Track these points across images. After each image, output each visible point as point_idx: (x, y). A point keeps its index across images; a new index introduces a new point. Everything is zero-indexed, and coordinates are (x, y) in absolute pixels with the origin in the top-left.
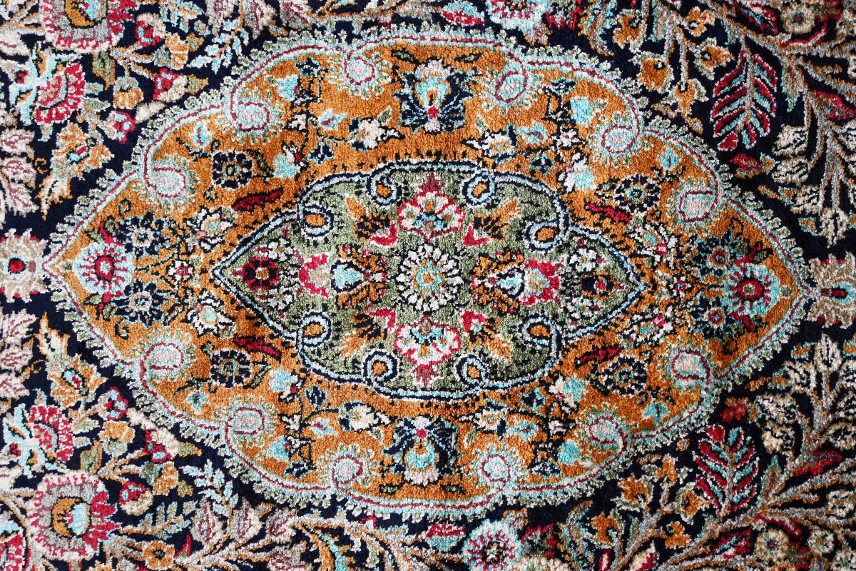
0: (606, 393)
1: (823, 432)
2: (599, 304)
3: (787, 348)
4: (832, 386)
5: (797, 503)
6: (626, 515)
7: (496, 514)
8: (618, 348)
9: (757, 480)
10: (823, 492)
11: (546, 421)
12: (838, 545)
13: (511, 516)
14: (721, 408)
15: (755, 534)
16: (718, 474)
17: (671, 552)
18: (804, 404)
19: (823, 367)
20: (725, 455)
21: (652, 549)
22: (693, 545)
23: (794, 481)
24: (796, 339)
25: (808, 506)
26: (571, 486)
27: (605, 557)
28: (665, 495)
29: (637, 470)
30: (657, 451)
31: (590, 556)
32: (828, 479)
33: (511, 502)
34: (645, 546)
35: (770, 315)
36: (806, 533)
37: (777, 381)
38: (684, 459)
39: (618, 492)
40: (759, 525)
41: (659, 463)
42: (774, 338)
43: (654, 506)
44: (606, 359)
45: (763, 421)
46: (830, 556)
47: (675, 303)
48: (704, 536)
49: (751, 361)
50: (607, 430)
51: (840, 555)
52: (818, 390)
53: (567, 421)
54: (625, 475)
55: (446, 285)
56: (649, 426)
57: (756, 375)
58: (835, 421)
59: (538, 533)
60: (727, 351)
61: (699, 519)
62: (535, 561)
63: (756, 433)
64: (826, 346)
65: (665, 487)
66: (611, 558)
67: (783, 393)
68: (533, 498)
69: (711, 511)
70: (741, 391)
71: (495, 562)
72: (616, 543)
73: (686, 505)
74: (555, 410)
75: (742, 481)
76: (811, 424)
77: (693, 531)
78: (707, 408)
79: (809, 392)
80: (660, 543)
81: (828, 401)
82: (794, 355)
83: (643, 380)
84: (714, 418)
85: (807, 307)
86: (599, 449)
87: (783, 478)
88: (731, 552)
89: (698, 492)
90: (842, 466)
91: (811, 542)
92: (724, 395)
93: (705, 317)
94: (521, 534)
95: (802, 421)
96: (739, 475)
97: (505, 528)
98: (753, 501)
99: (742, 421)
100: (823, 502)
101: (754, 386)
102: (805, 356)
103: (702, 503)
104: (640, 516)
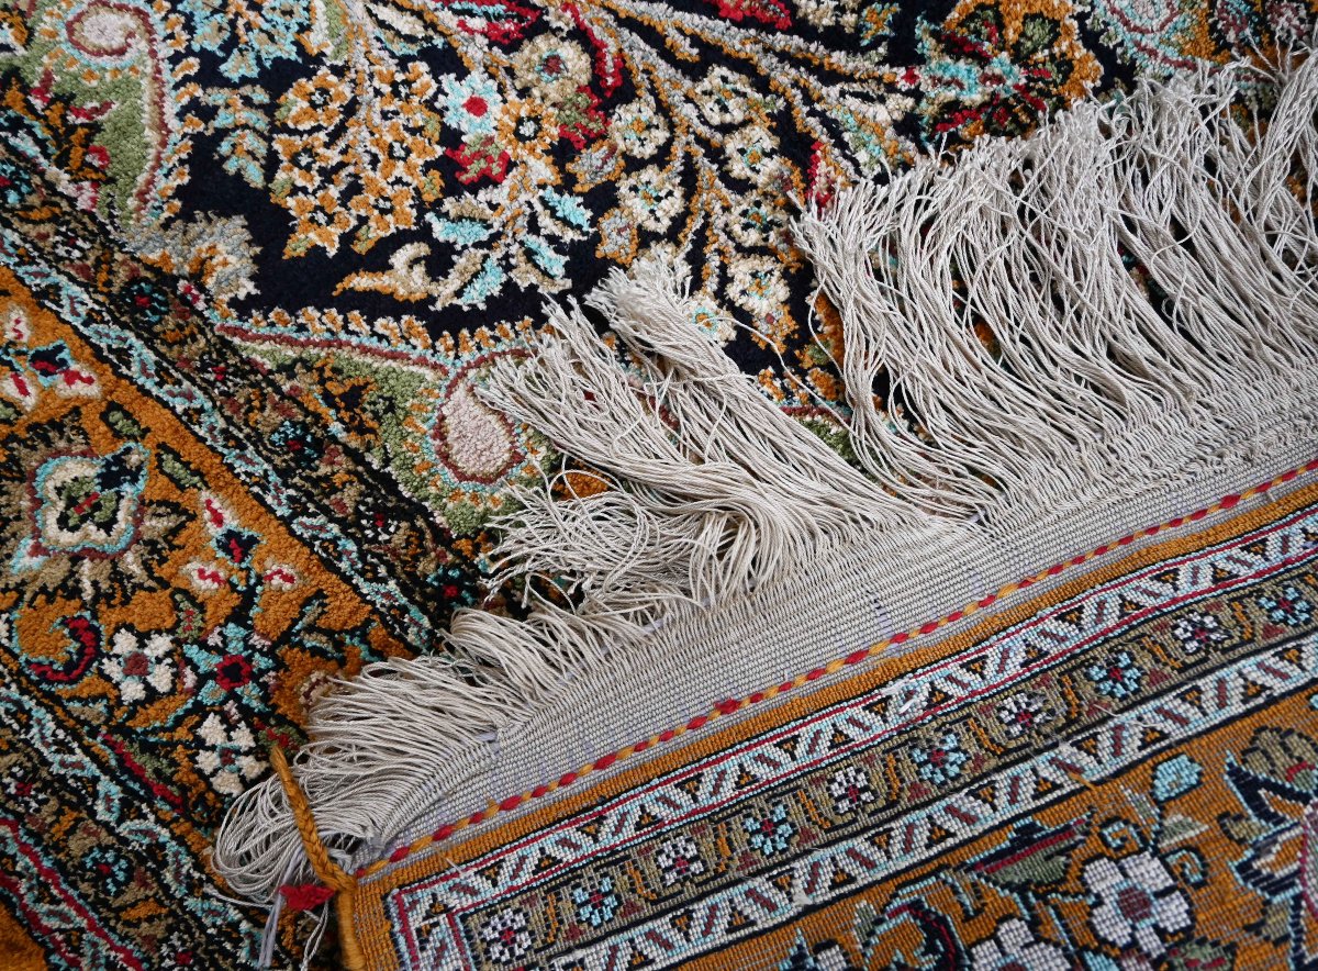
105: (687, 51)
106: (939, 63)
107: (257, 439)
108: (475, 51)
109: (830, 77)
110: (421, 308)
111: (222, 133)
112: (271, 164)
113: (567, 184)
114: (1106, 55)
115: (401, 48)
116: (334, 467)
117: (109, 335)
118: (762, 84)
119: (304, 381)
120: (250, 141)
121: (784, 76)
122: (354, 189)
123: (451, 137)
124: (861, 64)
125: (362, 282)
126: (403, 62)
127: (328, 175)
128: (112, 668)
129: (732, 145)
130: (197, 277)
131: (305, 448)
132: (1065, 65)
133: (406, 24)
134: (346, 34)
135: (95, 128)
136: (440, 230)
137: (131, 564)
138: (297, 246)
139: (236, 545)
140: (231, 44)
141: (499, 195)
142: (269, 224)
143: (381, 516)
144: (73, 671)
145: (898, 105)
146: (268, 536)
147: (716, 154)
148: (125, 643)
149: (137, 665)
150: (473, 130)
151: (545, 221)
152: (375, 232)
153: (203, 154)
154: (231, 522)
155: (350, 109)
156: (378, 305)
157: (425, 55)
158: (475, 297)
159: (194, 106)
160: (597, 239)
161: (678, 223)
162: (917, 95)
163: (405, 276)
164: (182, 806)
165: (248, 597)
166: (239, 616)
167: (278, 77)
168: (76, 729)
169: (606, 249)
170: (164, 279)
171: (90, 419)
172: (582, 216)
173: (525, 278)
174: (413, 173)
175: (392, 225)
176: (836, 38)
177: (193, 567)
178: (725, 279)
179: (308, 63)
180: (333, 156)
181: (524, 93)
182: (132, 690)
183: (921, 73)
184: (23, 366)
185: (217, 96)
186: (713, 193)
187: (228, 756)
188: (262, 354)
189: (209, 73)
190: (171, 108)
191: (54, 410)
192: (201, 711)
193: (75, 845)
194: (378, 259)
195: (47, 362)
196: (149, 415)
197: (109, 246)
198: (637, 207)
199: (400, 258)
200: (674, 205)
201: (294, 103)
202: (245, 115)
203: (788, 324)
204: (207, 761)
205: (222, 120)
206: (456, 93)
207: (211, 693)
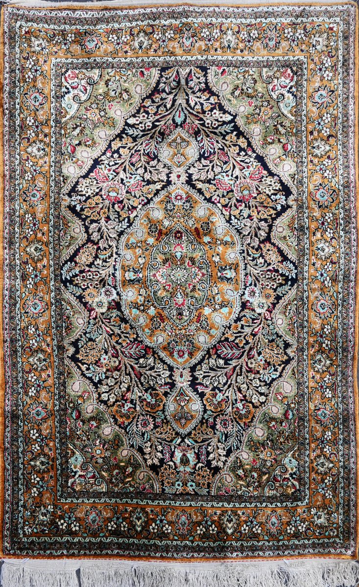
0: (151, 320)
1: (145, 374)
2: (175, 317)
3: (166, 363)
4: (157, 375)
5: (126, 368)
6: (120, 326)
7: (118, 294)
8: (163, 322)
9: (131, 358)
10: (129, 374)
11: (143, 305)
12: (116, 379)
13: (118, 297)
14: (149, 348)
15: (117, 358)
16: (132, 348)
17: (111, 337)
18: (152, 368)
19: (162, 373)
20: (137, 349)
21: (111, 332)
22: (113, 342)
23: (132, 367)
24: (169, 366)
25: (126, 371)
26: (126, 312)
27: (108, 321)
28: (126, 335)
29: (132, 328)
30: (137, 333)
31: (109, 317)
32: (133, 376)
33: (122, 298)
34: (112, 331)
35: (174, 359)
36: (118, 370)
37: (158, 361)
38: (135, 340)
39: (126, 324)
40: (119, 358)
41: (134, 333)
42: (169, 360)
43: (122, 332)
44: (160, 319)
45: (147, 358)
46: (113, 377)
47: (176, 335)
48: (116, 345)
49: (162, 354)
50: (142, 320)
51: (113, 380)
52: (156, 372)
53: (143, 311)
54: (130, 325)
55: (177, 280)
56: (143, 330)
57: (159, 356)
58: (148, 376)
59: (114, 304)
60: (164, 348)
61: (120, 344)
62: (107, 303)
63: (144, 357)
64: (168, 373)
65: (128, 335)
66: (109, 322)
67: (154, 363)
68: (123, 303)
69: (122, 346)
70: (154, 353)
71: (106, 294)
72: (112, 323)
73: (124, 340)
74: (146, 308)
75: (131, 354)
76: (147, 370)
77: (117, 342)
78: (149, 345)
79: (155, 369)
80: (113, 334)
81: (154, 374)
82: (165, 365)
83: (156, 329)
84: (147, 346)
85: (177, 368)
86: (136, 319)
87: (132, 364)
88: (112, 352)
89: (127, 343)
90: (136, 379)
91: (116, 372)
92: (153, 348)
93: (173, 342)
94: (113, 300)
95: (147, 368)
96: (132, 353)
97: (114, 296)
98: (125, 357)
99: (146, 353)
100: (127, 374)
101: (156, 356)
102: (165, 368)
103: (124, 344)
104: (120, 329)
105: (128, 372)
106: (149, 395)
107: (59, 369)
108: (109, 354)
109: (137, 386)
110: (82, 372)
111: (81, 340)
112: (82, 347)
113: (105, 373)
114: (164, 408)
115: (104, 348)
116: (62, 378)
117: (55, 348)
118: (131, 381)
119: (67, 368)
120: (83, 343)
121: (134, 382)
122: (87, 356)
123: (100, 359)
124: (142, 388)
125: (80, 364)
126: (102, 349)
127: (86, 352)
128: (30, 375)
129: (123, 384)
130: (67, 350)
131: (61, 373)
132: (159, 405)
133: (106, 346)
134: (100, 341)
135: (71, 329)
136: (91, 367)
137: (39, 369)
138: (77, 356)
139: (49, 376)
140: (89, 333)
141: (99, 368)
142: (77, 352)
143: (62, 385)
144: (27, 372)
145: (141, 394)
146: (52, 378)
147: (121, 383)
148: (33, 374)
149: (32, 377)
150: (102, 360)
151: (100, 375)
152: (85, 361)
153: (78, 340)
154: (50, 374)
155: (94, 349)
156: (79, 368)
157: (105, 350)
158: (88, 375)
159: (81, 335)
160: (103, 380)
161: (111, 386)
162: (143, 395)
163: (84, 368)
164: (25, 392)
165: (46, 381)
166: (44, 382)
167: (91, 340)
168: (23, 377)
169: (103, 382)
170: (64, 348)
171: (47, 354)
172: (104, 377)
173: (93, 378)
174: (93, 360)
175: (87, 362)
176: (142, 384)
177: (43, 374)
178: (110, 395)
179: (94, 341)
180: (88, 351)
181: (110, 362)
182: (30, 379)
183: (146, 394)
184: (46, 344)
185: (84, 336)
186: (117, 386)
187: (32, 392)
188: (66, 362)
189: (85, 334)
190: (79, 333)
191: (45, 350)
192: (33, 386)
193: (15, 386)
194: (83, 364)
195: (48, 345)
196: (52, 358)
197: (62, 340)
198: (109, 381)
199: (85, 366)
200: (113, 384)
201: (89, 343)
202: (84, 340)
203: (112, 404)
204: (30, 390)
205: (82, 339)
206: (104, 356)
207: (36, 385)
